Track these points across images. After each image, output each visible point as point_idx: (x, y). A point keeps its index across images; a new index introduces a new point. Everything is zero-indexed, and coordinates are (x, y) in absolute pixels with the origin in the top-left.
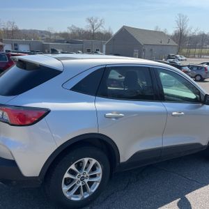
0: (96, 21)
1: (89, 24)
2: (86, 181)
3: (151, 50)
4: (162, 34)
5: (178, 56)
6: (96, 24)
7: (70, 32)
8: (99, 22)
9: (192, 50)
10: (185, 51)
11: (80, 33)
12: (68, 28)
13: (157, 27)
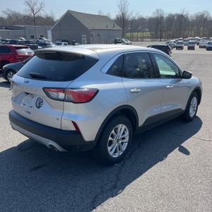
0: (35, 4)
1: (28, 7)
2: (120, 142)
3: (99, 35)
4: (106, 18)
5: (123, 40)
6: (35, 7)
7: (5, 16)
8: (38, 5)
9: (135, 34)
10: (128, 34)
11: (17, 17)
12: (3, 12)
13: (100, 12)
